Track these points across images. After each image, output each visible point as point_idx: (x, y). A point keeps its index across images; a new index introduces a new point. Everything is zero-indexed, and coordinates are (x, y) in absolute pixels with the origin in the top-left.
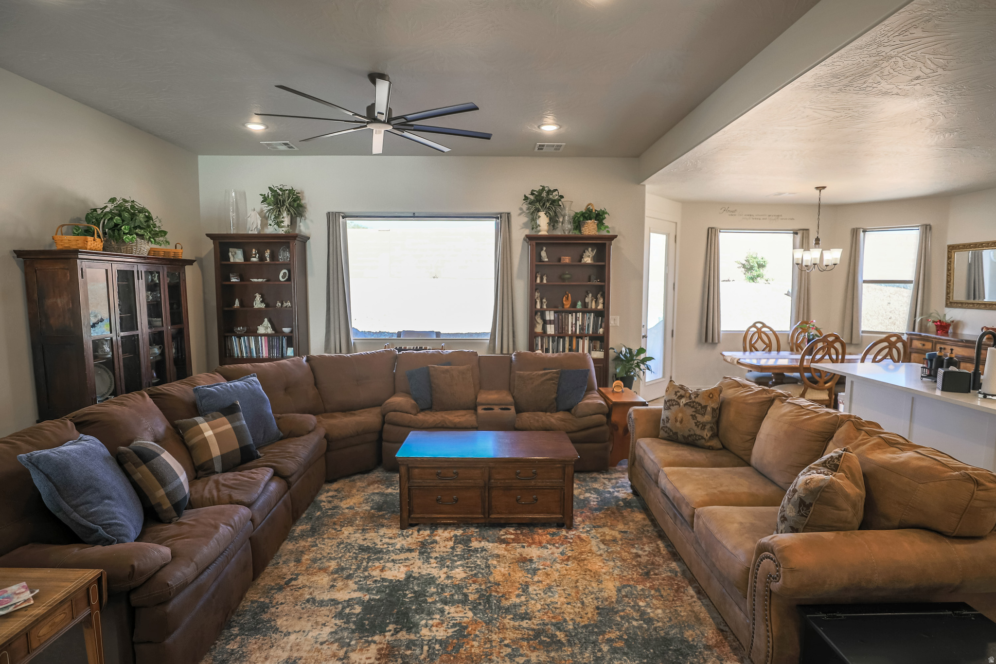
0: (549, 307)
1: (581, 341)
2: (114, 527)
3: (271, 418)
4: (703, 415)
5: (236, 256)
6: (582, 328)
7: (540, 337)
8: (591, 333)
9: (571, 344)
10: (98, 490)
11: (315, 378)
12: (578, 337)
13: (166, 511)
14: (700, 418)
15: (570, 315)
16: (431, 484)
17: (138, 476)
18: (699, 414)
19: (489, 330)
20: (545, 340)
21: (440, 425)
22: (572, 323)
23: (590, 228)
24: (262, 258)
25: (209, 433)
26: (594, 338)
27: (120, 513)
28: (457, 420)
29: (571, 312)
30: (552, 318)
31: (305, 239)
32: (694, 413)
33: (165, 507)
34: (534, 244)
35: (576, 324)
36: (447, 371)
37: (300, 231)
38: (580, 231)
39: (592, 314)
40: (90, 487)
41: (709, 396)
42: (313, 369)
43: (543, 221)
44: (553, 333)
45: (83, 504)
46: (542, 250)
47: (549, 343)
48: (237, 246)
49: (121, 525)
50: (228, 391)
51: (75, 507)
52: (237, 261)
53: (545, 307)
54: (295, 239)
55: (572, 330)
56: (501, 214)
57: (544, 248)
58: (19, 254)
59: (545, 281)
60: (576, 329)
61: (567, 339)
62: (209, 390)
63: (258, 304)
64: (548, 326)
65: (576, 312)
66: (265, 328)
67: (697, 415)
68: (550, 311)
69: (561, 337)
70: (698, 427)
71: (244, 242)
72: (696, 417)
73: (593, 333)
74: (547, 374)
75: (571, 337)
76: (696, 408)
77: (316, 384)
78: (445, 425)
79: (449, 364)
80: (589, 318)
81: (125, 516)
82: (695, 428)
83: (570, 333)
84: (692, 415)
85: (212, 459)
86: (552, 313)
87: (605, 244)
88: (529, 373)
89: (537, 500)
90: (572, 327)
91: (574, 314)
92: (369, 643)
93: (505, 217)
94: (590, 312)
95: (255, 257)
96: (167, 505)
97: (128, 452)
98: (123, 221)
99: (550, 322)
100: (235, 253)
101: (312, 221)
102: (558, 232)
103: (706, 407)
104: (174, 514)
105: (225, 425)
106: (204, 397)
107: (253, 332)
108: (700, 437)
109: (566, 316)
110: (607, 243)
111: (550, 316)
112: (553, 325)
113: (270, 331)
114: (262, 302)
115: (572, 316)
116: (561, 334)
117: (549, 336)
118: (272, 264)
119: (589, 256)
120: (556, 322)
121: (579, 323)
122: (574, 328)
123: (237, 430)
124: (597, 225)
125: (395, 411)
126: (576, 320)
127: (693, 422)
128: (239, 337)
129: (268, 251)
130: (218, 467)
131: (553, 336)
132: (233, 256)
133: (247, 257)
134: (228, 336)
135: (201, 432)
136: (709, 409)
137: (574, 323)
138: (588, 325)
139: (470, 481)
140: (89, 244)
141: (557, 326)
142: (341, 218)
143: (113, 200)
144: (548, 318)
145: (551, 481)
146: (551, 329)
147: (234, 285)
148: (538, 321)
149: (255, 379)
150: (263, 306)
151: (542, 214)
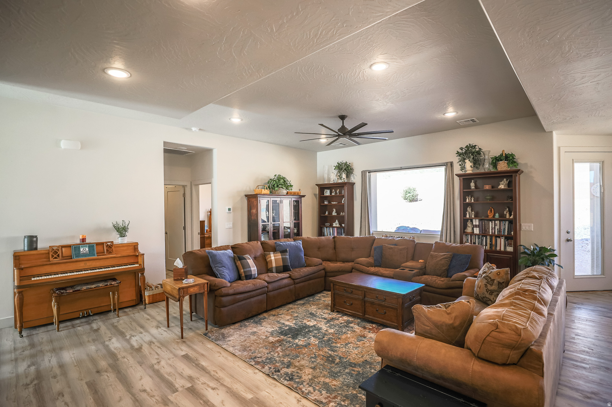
0: (476, 216)
1: (498, 240)
2: (222, 275)
3: (302, 258)
4: (492, 285)
5: (327, 193)
6: (499, 231)
7: (469, 235)
8: (506, 234)
9: (491, 241)
10: (222, 264)
11: (335, 246)
12: (497, 237)
13: (242, 277)
14: (489, 287)
15: (490, 222)
16: (342, 294)
17: (237, 264)
18: (489, 284)
19: (440, 229)
20: (473, 237)
21: (375, 273)
22: (492, 227)
23: (503, 166)
24: (336, 193)
25: (273, 258)
26: (507, 238)
27: (226, 272)
28: (385, 272)
29: (491, 220)
30: (477, 224)
31: (353, 184)
32: (486, 283)
33: (243, 276)
34: (462, 179)
35: (495, 228)
36: (392, 248)
37: (352, 181)
38: (496, 168)
39: (507, 222)
40: (220, 263)
41: (497, 274)
42: (335, 242)
43: (468, 165)
44: (478, 233)
45: (217, 267)
46: (472, 182)
47: (476, 239)
48: (327, 188)
49: (224, 275)
50: (287, 245)
51: (215, 267)
52: (327, 195)
53: (473, 217)
54: (346, 184)
55: (492, 232)
56: (447, 163)
57: (473, 181)
58: (246, 196)
59: (473, 201)
60: (495, 232)
61: (488, 237)
62: (280, 244)
63: (334, 213)
64: (475, 229)
65: (495, 220)
66: (336, 224)
67: (488, 285)
68: (476, 219)
69: (484, 236)
70: (487, 292)
71: (331, 187)
72: (487, 286)
73: (508, 234)
74: (445, 255)
75: (491, 236)
76: (488, 280)
77: (335, 248)
78: (378, 274)
79: (395, 245)
80: (504, 225)
81: (227, 273)
82: (486, 293)
83: (490, 233)
84: (485, 284)
85: (272, 267)
86: (477, 220)
87: (512, 175)
88: (437, 253)
89: (386, 313)
90: (492, 230)
91: (493, 221)
92: (278, 336)
93: (449, 165)
94: (505, 220)
95: (333, 193)
96: (243, 275)
97: (236, 256)
98: (276, 183)
99: (476, 226)
100: (327, 192)
101: (356, 175)
102: (481, 170)
103: (494, 280)
104: (245, 278)
105: (279, 256)
106: (278, 246)
107: (331, 226)
108: (489, 299)
109: (488, 223)
110: (514, 175)
111: (476, 222)
112: (478, 228)
113: (338, 225)
114: (336, 212)
115: (492, 222)
116: (484, 233)
117: (476, 235)
118: (340, 196)
119: (503, 184)
120: (480, 226)
121: (497, 227)
122: (493, 231)
123: (284, 260)
124: (507, 163)
125: (358, 264)
126: (495, 226)
127: (485, 289)
128: (327, 228)
129: (338, 190)
130: (274, 270)
131: (478, 235)
132: (326, 193)
133: (331, 193)
134: (323, 227)
135: (271, 257)
136: (495, 281)
137: (493, 227)
138: (504, 229)
139: (357, 296)
140: (263, 192)
141: (481, 228)
142: (367, 173)
143: (275, 176)
144: (474, 224)
145: (392, 304)
146: (477, 231)
147: (326, 205)
148: (469, 225)
149: (301, 242)
150: (336, 214)
151: (467, 161)
